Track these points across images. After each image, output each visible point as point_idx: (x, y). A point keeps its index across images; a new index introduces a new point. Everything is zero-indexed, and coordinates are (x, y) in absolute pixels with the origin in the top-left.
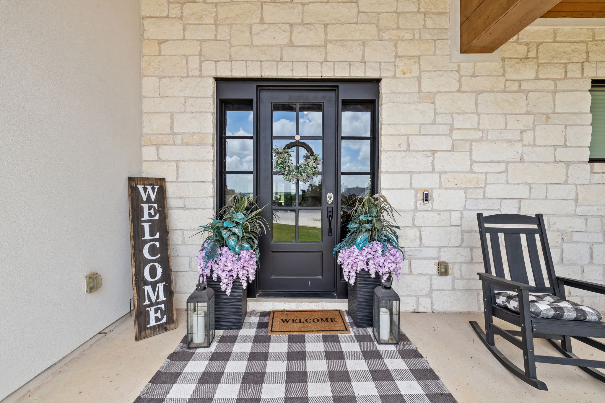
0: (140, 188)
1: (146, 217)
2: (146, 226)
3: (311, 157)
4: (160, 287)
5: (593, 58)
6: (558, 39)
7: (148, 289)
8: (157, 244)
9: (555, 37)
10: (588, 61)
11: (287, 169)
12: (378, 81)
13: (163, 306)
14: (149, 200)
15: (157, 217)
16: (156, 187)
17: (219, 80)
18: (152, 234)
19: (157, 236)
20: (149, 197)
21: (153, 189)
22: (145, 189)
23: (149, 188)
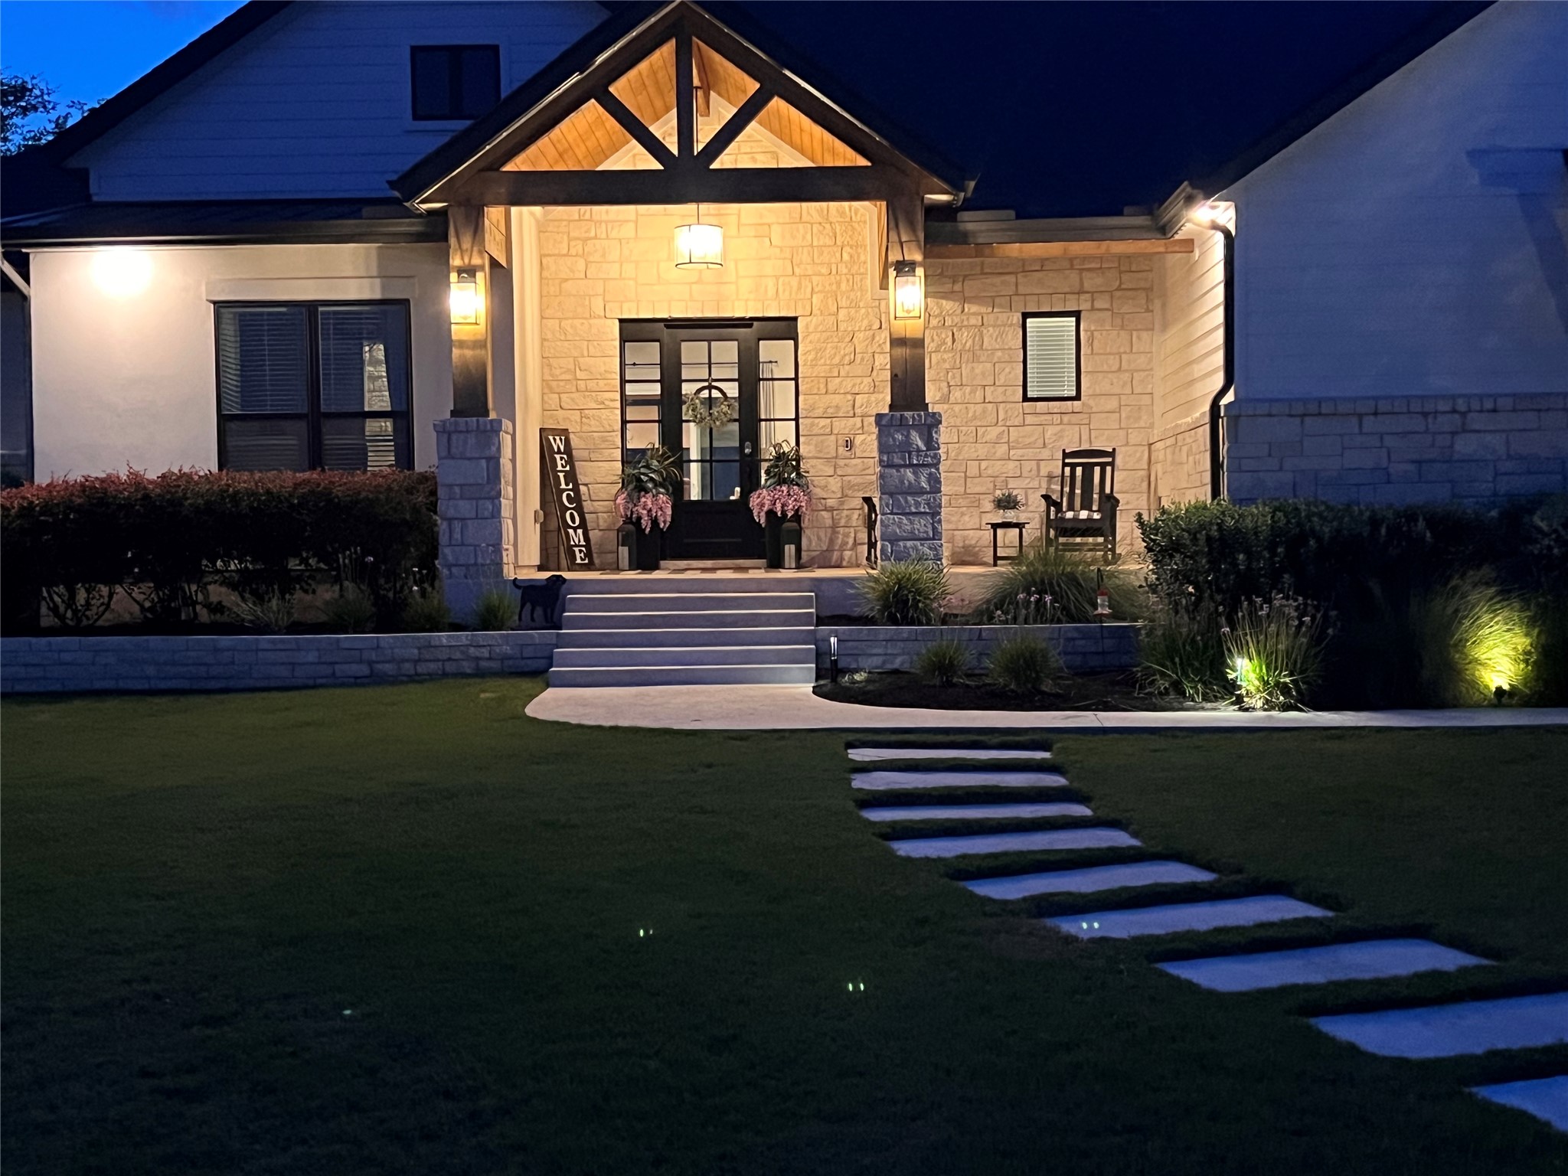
0: (551, 438)
1: (560, 468)
2: (561, 475)
3: (725, 403)
4: (580, 531)
5: (1021, 290)
6: (986, 271)
7: (571, 531)
8: (572, 493)
9: (982, 269)
10: (1017, 294)
11: (699, 416)
12: (795, 319)
13: (584, 549)
14: (559, 452)
15: (568, 468)
16: (563, 438)
17: (621, 321)
18: (567, 485)
19: (571, 486)
20: (559, 448)
21: (561, 439)
22: (555, 440)
23: (557, 438)
